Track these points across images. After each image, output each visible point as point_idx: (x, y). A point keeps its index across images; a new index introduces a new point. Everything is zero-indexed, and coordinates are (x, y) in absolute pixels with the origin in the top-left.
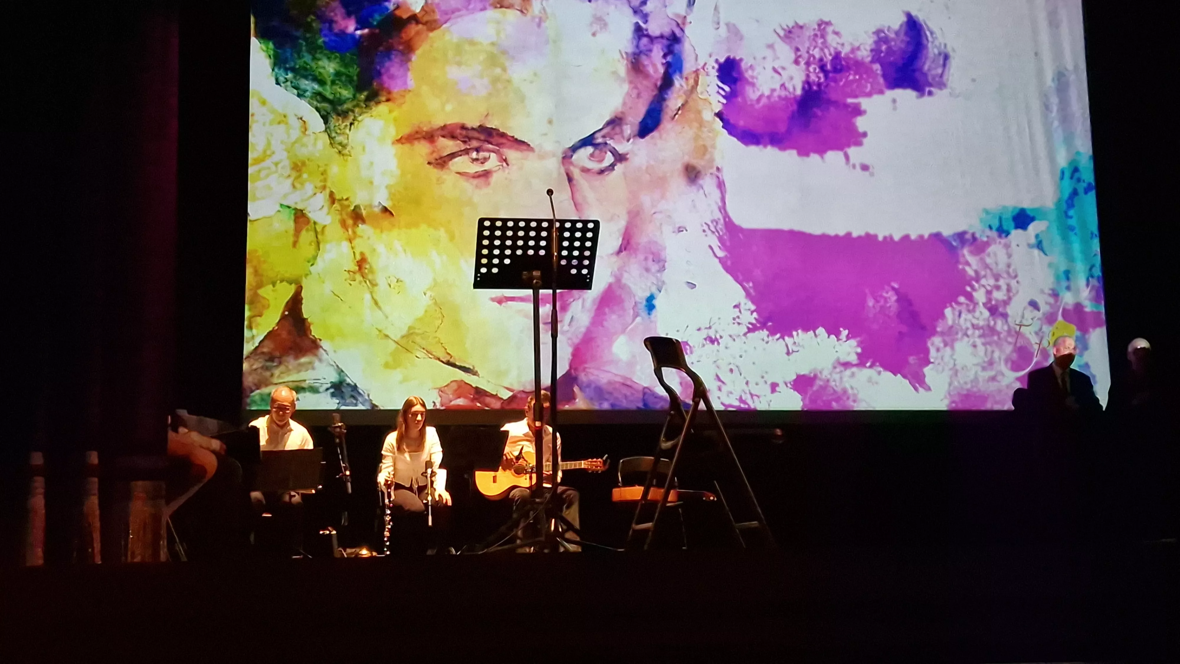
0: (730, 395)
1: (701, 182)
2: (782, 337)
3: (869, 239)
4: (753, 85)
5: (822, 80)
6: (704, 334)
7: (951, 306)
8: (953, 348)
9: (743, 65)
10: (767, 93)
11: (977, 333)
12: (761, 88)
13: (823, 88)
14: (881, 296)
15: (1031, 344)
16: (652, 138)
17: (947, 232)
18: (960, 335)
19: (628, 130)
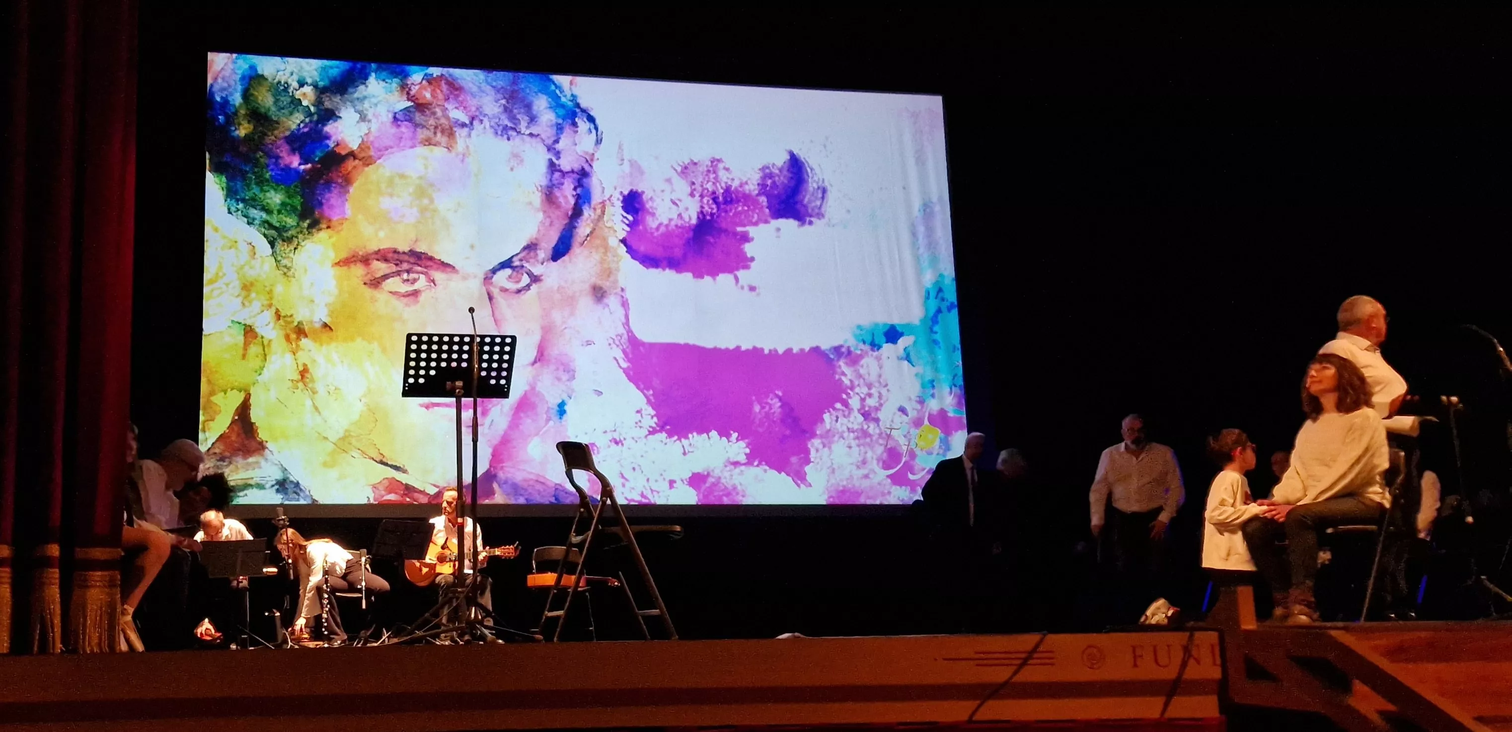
0: (632, 491)
1: (606, 301)
2: (679, 439)
3: (756, 352)
4: (653, 215)
5: (715, 211)
6: (609, 436)
7: (829, 412)
8: (830, 448)
9: (645, 197)
10: (665, 222)
11: (852, 435)
12: (659, 219)
13: (715, 217)
14: (767, 403)
15: (900, 446)
16: (564, 261)
17: (825, 346)
18: (836, 438)
19: (542, 255)
